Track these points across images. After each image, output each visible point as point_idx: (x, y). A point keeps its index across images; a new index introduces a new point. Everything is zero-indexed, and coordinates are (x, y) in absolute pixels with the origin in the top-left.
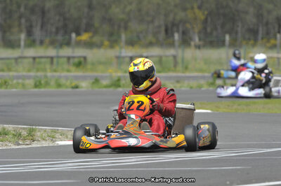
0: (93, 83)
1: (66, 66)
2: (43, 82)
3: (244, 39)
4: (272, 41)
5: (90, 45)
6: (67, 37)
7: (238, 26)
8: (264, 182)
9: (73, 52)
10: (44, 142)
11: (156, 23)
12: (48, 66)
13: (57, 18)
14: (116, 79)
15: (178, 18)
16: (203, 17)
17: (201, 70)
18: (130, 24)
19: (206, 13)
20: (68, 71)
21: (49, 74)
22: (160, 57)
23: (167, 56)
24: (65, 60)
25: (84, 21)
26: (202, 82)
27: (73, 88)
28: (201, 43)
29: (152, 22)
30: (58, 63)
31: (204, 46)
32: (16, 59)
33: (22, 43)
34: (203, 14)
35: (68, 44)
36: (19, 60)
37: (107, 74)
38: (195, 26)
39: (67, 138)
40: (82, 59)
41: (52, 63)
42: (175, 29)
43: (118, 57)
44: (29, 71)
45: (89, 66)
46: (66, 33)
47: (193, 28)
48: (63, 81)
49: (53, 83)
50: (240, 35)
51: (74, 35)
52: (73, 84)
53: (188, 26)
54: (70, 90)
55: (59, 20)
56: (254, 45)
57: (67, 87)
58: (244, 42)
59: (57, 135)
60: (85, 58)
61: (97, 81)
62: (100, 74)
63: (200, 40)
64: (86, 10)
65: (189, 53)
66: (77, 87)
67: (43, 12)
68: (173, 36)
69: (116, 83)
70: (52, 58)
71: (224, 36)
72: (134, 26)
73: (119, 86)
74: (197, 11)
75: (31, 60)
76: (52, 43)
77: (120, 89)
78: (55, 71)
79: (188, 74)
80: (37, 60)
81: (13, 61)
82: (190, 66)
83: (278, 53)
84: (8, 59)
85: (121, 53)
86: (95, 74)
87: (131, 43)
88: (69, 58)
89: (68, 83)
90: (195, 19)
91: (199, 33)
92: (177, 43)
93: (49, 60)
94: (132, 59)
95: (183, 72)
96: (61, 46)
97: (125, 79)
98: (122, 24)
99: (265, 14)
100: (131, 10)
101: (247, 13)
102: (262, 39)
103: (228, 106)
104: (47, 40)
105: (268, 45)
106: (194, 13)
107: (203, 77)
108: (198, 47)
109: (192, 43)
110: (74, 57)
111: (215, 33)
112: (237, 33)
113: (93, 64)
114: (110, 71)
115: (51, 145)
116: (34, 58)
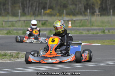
17: (98, 26)
22: (81, 20)
23: (84, 20)
28: (99, 14)
32: (16, 22)
33: (20, 14)
34: (100, 1)
36: (18, 22)
44: (22, 27)
53: (93, 6)
60: (47, 21)
61: (51, 31)
63: (99, 12)
68: (87, 11)
75: (23, 22)
79: (93, 28)
80: (26, 22)
81: (14, 22)
82: (94, 24)
84: (12, 21)
88: (40, 21)
94: (68, 21)
95: (91, 27)
106: (96, 1)
110: (42, 21)
116: (24, 21)
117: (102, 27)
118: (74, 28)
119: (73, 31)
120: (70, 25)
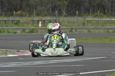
0: (22, 31)
1: (11, 24)
2: (2, 31)
3: (84, 13)
4: (96, 14)
5: (21, 16)
6: (12, 12)
7: (81, 7)
8: (93, 71)
9: (14, 19)
10: (2, 55)
11: (48, 7)
12: (4, 24)
13: (8, 4)
14: (32, 29)
15: (57, 4)
16: (67, 4)
17: (66, 26)
18: (37, 7)
19: (68, 2)
20: (12, 26)
21: (5, 28)
22: (50, 20)
24: (11, 22)
25: (19, 6)
26: (67, 30)
27: (14, 33)
29: (46, 6)
30: (8, 23)
31: (68, 16)
34: (67, 3)
35: (12, 15)
37: (28, 27)
38: (64, 8)
39: (12, 54)
40: (18, 22)
41: (6, 23)
42: (56, 9)
43: (32, 20)
45: (21, 24)
46: (11, 10)
47: (63, 8)
48: (10, 30)
49: (6, 31)
50: (82, 11)
51: (14, 12)
52: (14, 32)
53: (61, 7)
54: (13, 34)
55: (8, 6)
56: (88, 15)
57: (12, 33)
58: (84, 14)
59: (8, 53)
60: (19, 21)
61: (24, 30)
62: (25, 27)
63: (66, 13)
64: (19, 1)
65: (62, 19)
66: (16, 33)
67: (2, 3)
68: (55, 12)
69: (32, 31)
70: (6, 21)
71: (76, 12)
72: (39, 8)
73: (33, 32)
74: (64, 1)
76: (6, 15)
77: (34, 33)
78: (7, 26)
83: (98, 18)
85: (34, 19)
86: (23, 27)
87: (38, 15)
88: (12, 21)
89: (12, 31)
90: (64, 5)
91: (66, 10)
92: (56, 15)
93: (4, 22)
94: (38, 21)
96: (9, 16)
97: (35, 30)
98: (34, 7)
99: (93, 2)
100: (38, 1)
101: (85, 2)
102: (92, 13)
103: (78, 40)
104: (4, 14)
105: (94, 15)
106: (64, 2)
107: (67, 29)
108: (65, 16)
109: (63, 15)
110: (14, 21)
111: (72, 11)
112: (81, 10)
113: (22, 23)
114: (29, 26)
115: (5, 56)
117: (70, 26)
118: (44, 27)
119: (43, 31)
120: (40, 25)
